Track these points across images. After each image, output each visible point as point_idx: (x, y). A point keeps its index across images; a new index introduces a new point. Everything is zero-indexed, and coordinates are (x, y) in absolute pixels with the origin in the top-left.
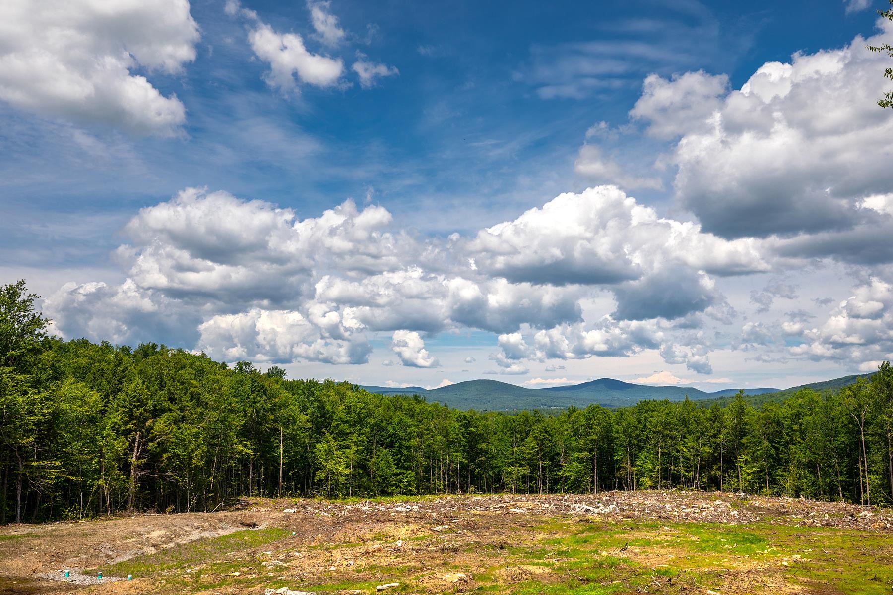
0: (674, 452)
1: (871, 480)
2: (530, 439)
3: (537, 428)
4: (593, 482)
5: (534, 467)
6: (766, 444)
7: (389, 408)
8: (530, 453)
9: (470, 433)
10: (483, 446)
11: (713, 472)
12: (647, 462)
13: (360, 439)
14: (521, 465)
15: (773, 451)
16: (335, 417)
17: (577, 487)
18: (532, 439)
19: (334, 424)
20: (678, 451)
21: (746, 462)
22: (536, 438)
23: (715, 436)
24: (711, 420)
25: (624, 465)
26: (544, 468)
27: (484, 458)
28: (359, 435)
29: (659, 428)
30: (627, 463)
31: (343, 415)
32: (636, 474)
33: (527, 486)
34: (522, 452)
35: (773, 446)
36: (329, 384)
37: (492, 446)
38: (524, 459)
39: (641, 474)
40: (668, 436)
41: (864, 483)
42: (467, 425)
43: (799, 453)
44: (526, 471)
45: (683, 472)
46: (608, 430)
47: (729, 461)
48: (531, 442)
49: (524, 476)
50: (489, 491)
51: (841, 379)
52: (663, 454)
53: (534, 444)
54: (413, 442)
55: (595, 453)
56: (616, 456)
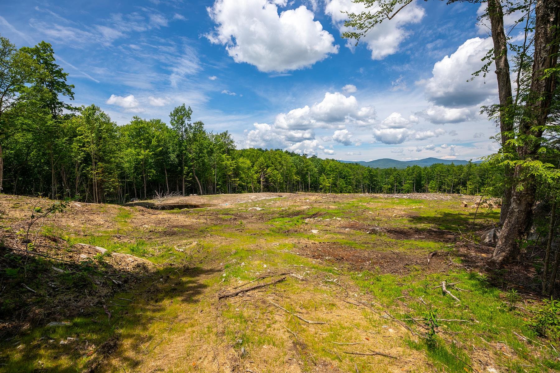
0: (443, 181)
2: (391, 176)
3: (395, 173)
4: (413, 190)
5: (393, 186)
6: (478, 178)
9: (371, 175)
10: (376, 179)
11: (458, 188)
12: (433, 183)
13: (333, 176)
14: (388, 185)
15: (481, 181)
19: (326, 171)
20: (445, 181)
21: (470, 184)
22: (394, 176)
23: (459, 175)
24: (459, 170)
25: (425, 185)
26: (396, 186)
29: (439, 173)
32: (429, 188)
33: (390, 191)
34: (389, 181)
35: (481, 179)
37: (378, 179)
38: (389, 183)
40: (442, 175)
42: (370, 172)
44: (390, 186)
45: (446, 188)
46: (420, 174)
47: (464, 184)
49: (389, 188)
52: (439, 182)
53: (393, 178)
54: (351, 177)
55: (415, 181)
56: (423, 182)
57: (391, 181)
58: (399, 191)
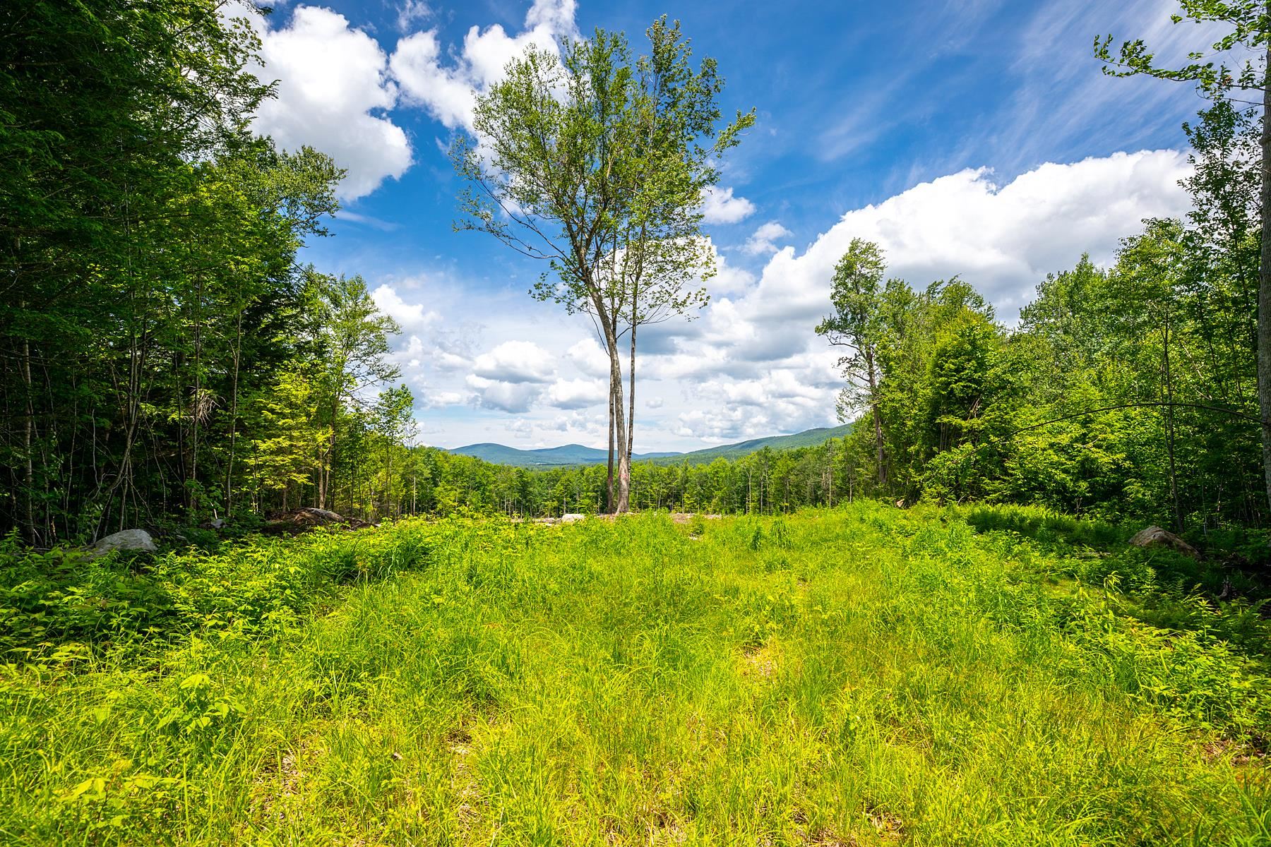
3: (564, 478)
5: (560, 500)
8: (559, 494)
10: (531, 489)
19: (443, 475)
37: (534, 490)
42: (521, 477)
48: (559, 487)
54: (492, 487)
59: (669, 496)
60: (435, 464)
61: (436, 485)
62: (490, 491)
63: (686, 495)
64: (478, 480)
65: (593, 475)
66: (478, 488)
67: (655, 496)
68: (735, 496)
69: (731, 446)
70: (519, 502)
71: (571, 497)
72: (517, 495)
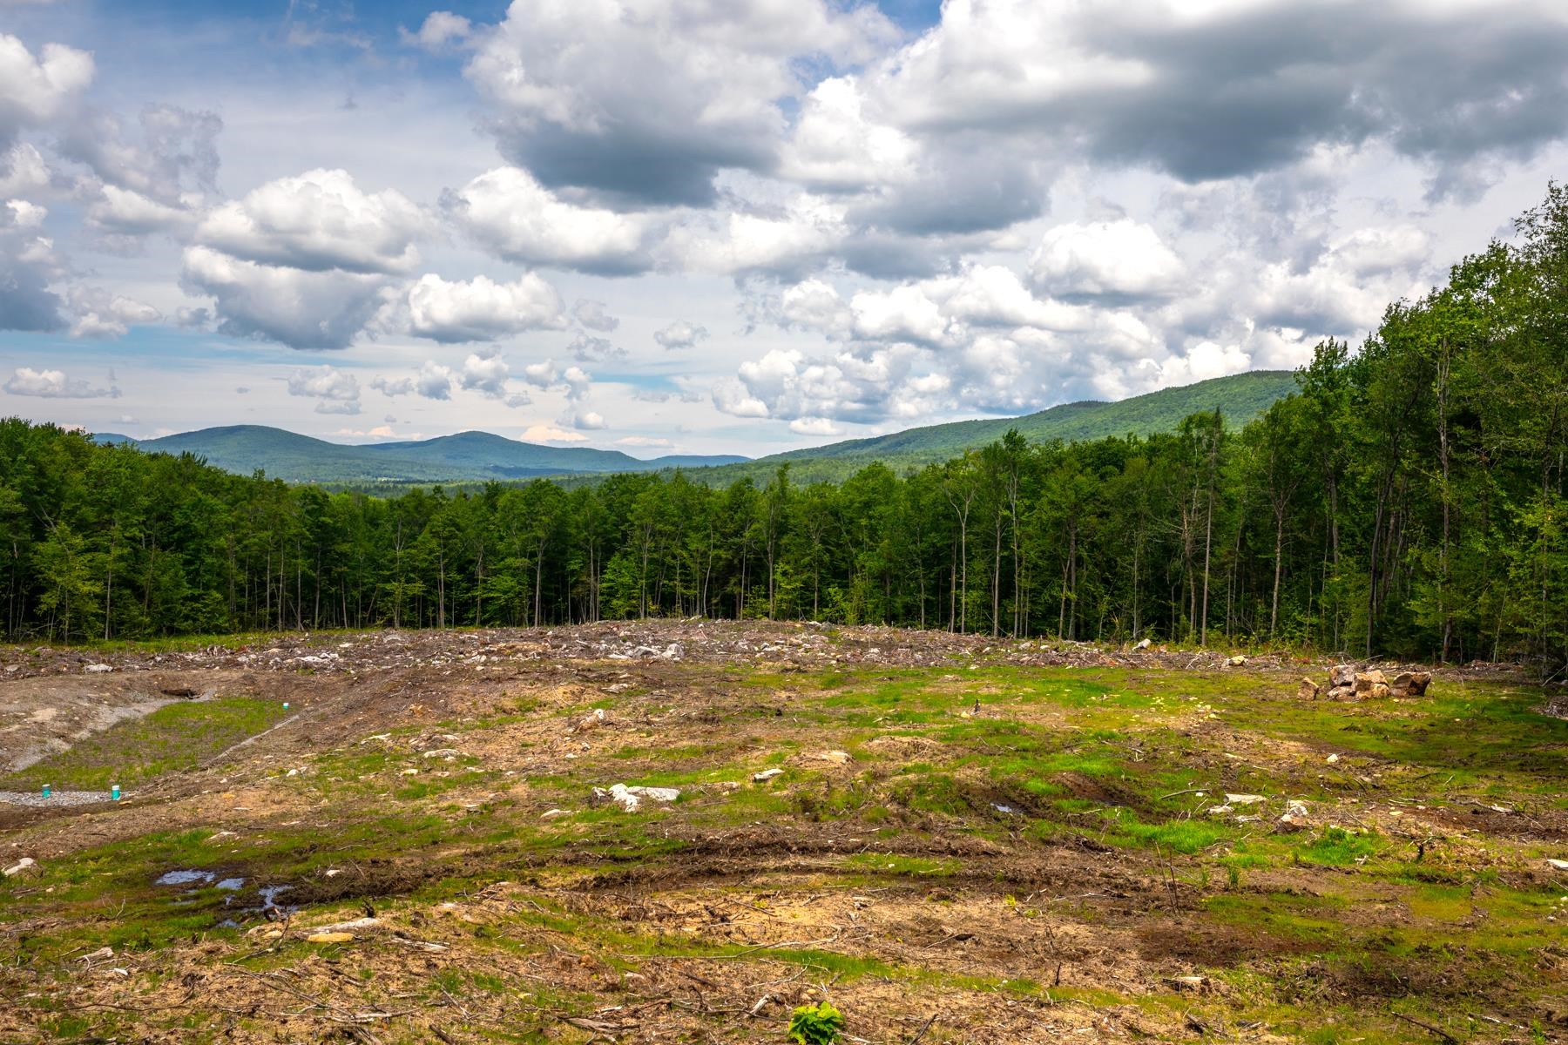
0: (668, 559)
1: (968, 598)
2: (425, 534)
3: (438, 518)
4: (532, 607)
5: (433, 584)
6: (818, 546)
7: (171, 478)
8: (426, 560)
9: (323, 526)
10: (345, 547)
11: (729, 589)
12: (620, 571)
13: (127, 534)
14: (409, 581)
15: (826, 558)
16: (69, 492)
17: (505, 616)
18: (429, 536)
19: (67, 505)
20: (674, 557)
21: (784, 573)
22: (435, 534)
23: (737, 533)
24: (731, 509)
25: (584, 578)
26: (448, 586)
27: (345, 569)
28: (125, 527)
29: (648, 521)
30: (589, 576)
31: (82, 489)
32: (602, 594)
33: (419, 614)
34: (412, 558)
35: (828, 551)
36: (50, 431)
37: (356, 548)
38: (414, 570)
39: (611, 593)
40: (660, 532)
41: (958, 601)
42: (317, 512)
43: (870, 562)
44: (418, 588)
45: (680, 590)
46: (562, 522)
47: (756, 572)
48: (427, 541)
49: (413, 599)
50: (351, 625)
51: (838, 444)
52: (651, 561)
53: (434, 544)
54: (223, 540)
55: (539, 558)
56: (574, 565)
57: (421, 559)
58: (460, 616)
59: (731, 569)
60: (41, 472)
61: (40, 534)
62: (221, 552)
63: (781, 567)
64: (178, 519)
65: (522, 507)
66: (180, 545)
67: (694, 567)
68: (920, 571)
69: (869, 442)
70: (309, 583)
71: (461, 570)
72: (302, 565)
